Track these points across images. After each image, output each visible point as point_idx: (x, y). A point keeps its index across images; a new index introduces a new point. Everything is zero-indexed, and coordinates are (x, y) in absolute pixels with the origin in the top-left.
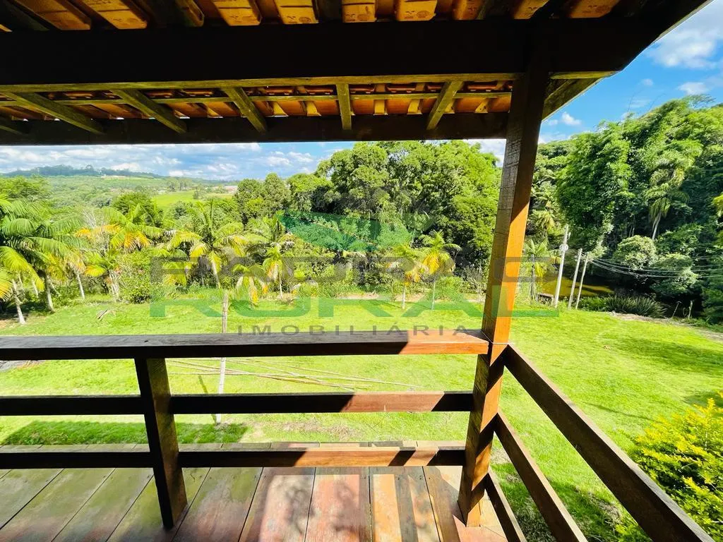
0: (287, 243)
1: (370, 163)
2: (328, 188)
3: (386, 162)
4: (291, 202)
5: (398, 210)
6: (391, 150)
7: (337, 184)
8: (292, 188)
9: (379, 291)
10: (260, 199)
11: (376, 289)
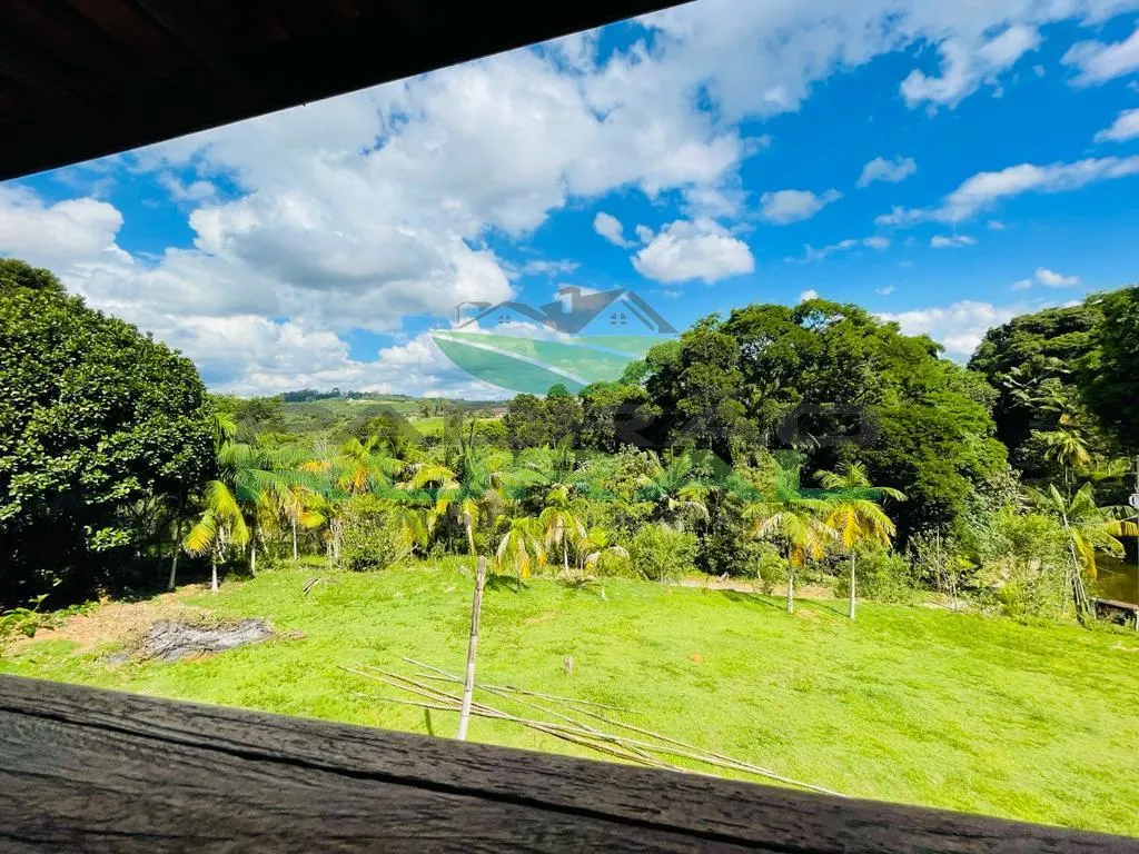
0: (578, 484)
1: (710, 359)
2: (640, 400)
3: (736, 356)
4: (584, 425)
5: (761, 432)
6: (744, 337)
7: (657, 394)
8: (587, 402)
9: (735, 573)
11: (729, 570)
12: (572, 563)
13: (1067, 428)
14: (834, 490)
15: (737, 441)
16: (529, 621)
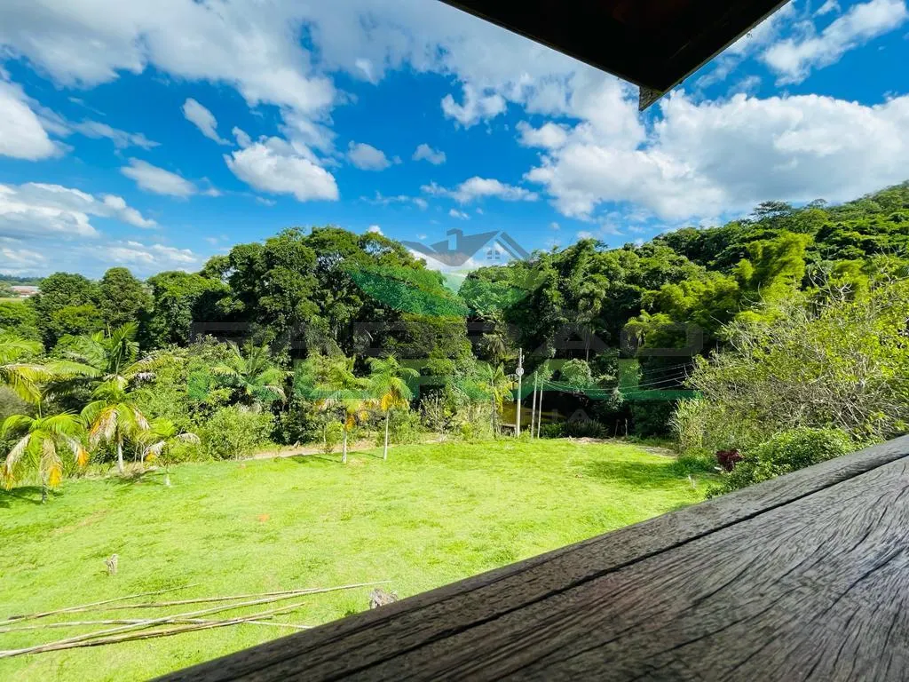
0: (141, 375)
1: (292, 264)
2: (223, 294)
3: (315, 266)
4: (153, 314)
5: (332, 329)
6: (321, 251)
7: (240, 289)
8: (157, 292)
9: (305, 441)
10: (89, 307)
11: (300, 439)
12: (129, 456)
13: (498, 333)
14: (377, 372)
15: (311, 336)
16: (57, 532)
